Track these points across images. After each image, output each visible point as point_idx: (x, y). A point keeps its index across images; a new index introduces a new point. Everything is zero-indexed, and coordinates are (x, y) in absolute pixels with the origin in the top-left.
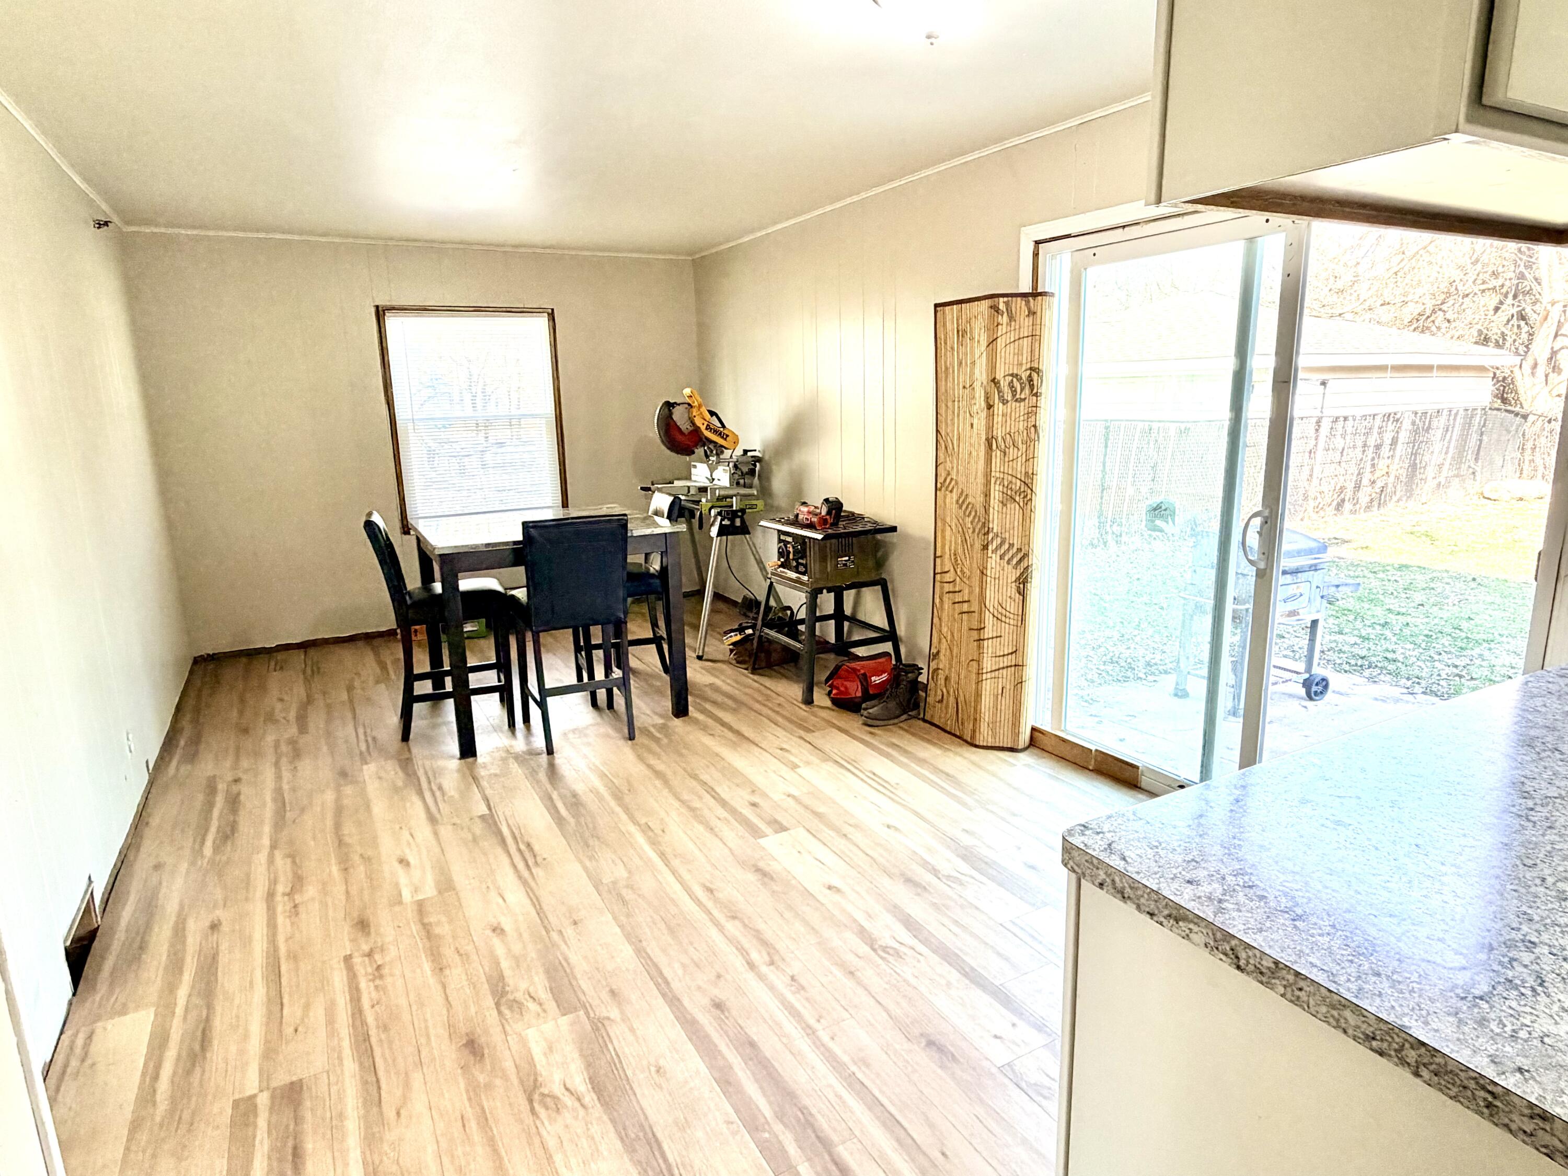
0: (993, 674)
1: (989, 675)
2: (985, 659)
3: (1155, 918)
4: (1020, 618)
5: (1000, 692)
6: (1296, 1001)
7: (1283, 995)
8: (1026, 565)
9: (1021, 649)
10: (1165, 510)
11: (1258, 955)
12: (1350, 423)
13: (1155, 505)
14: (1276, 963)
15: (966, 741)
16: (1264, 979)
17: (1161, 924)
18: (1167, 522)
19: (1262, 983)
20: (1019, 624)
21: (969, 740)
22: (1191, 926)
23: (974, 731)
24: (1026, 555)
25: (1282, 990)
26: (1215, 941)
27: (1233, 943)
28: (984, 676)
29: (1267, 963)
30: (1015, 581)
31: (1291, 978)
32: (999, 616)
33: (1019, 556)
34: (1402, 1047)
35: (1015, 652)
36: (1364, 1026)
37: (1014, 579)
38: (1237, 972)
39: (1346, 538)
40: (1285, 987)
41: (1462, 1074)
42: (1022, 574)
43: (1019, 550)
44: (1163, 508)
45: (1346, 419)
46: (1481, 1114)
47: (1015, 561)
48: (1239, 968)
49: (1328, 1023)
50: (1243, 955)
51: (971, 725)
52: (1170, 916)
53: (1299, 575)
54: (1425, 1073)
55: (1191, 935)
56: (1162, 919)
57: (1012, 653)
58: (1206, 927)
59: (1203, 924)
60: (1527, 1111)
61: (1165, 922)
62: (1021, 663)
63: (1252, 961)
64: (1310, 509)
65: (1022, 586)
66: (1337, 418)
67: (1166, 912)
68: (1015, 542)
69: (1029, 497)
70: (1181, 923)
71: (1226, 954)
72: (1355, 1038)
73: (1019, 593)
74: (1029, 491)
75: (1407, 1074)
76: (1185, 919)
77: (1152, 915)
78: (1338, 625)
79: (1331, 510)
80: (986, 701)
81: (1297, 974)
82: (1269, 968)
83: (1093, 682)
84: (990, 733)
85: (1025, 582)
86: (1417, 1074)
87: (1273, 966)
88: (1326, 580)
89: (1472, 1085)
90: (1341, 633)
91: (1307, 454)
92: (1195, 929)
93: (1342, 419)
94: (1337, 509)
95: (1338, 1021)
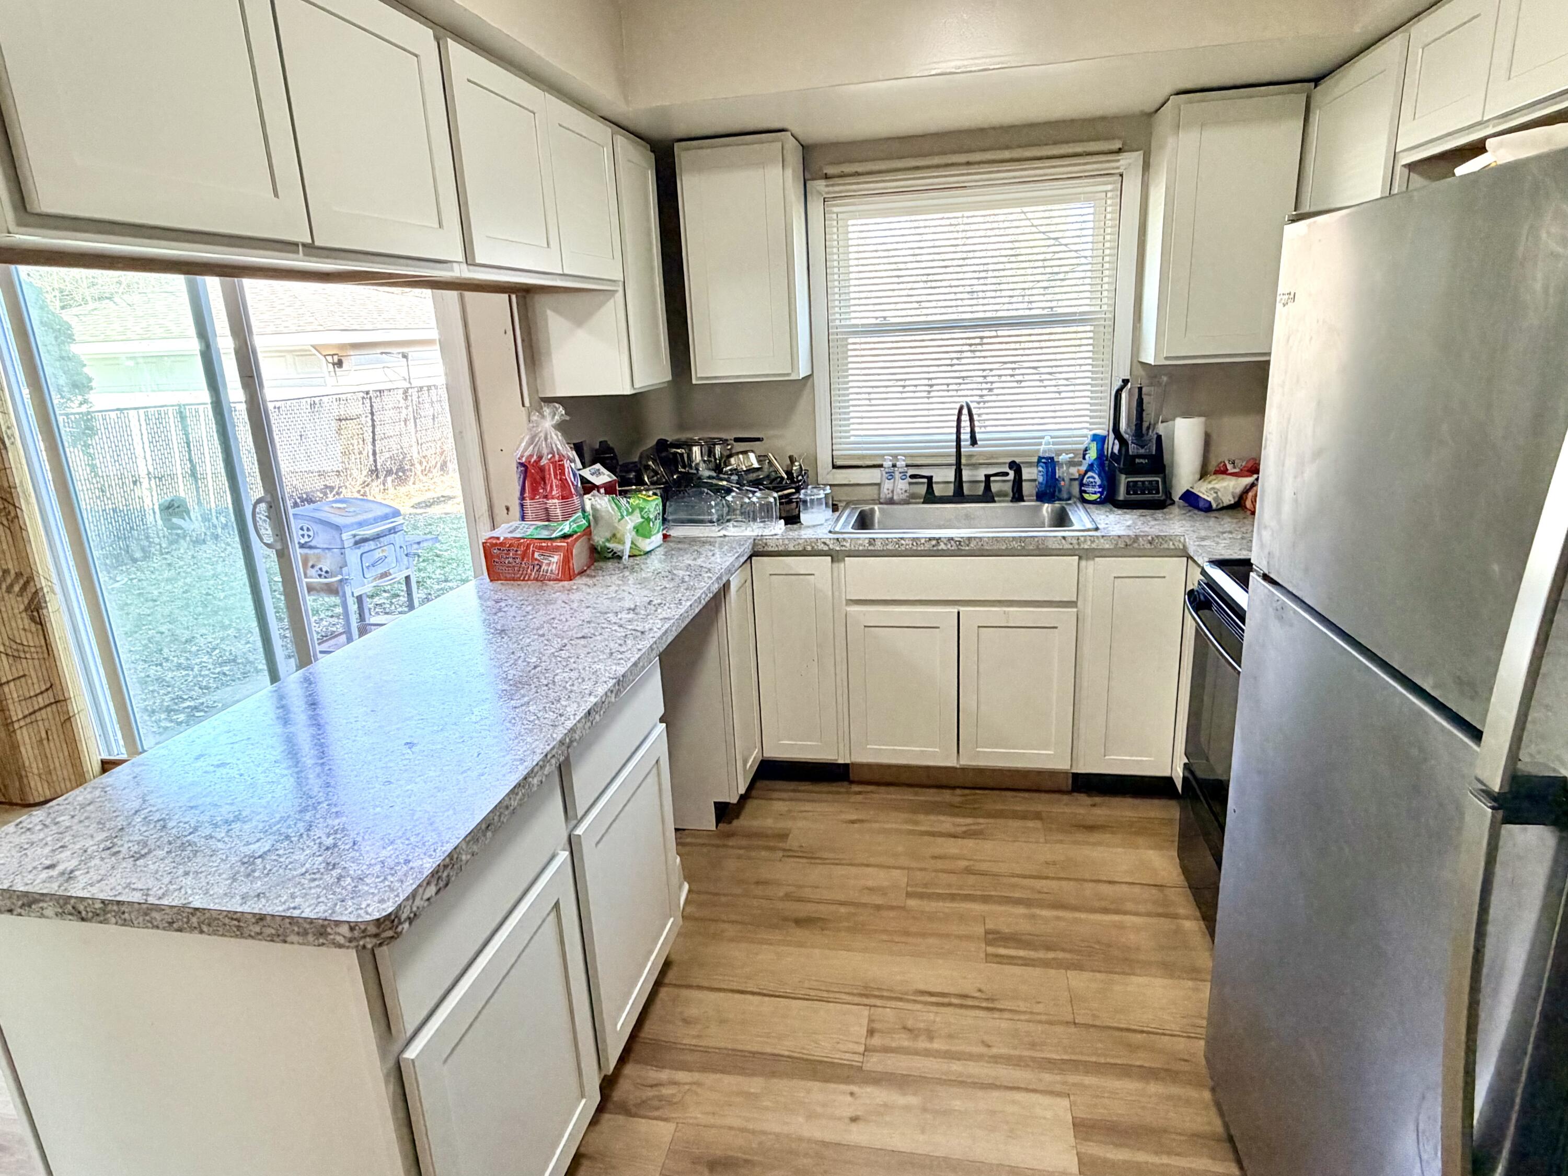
0: (28, 720)
1: (22, 723)
2: (11, 707)
3: (15, 913)
4: (45, 648)
5: (44, 735)
6: (125, 923)
7: (116, 923)
8: (33, 590)
9: (58, 682)
10: (178, 507)
11: (90, 902)
12: (433, 391)
13: (167, 504)
14: (103, 902)
15: (17, 804)
16: (102, 918)
17: (20, 915)
18: (184, 519)
19: (101, 922)
20: (46, 655)
21: (19, 802)
22: (41, 905)
23: (22, 790)
24: (30, 580)
25: (113, 920)
26: (61, 907)
27: (73, 901)
28: (16, 726)
29: (98, 905)
30: (26, 610)
31: (115, 908)
32: (16, 654)
33: (22, 582)
34: (188, 918)
35: (51, 686)
36: (166, 917)
37: (22, 607)
38: (83, 923)
39: (451, 494)
40: (115, 917)
41: (221, 917)
42: (31, 601)
43: (19, 575)
44: (176, 505)
45: (429, 388)
46: (237, 936)
47: (17, 588)
48: (83, 919)
49: (147, 927)
50: (81, 908)
51: (17, 784)
52: (23, 905)
53: (381, 539)
54: (205, 928)
55: (44, 912)
56: (19, 910)
57: (47, 690)
58: (51, 900)
59: (48, 899)
60: (253, 920)
61: (23, 912)
62: (62, 698)
63: (88, 909)
64: (419, 473)
65: (35, 614)
66: (421, 388)
67: (20, 903)
68: (10, 566)
69: (13, 514)
70: (33, 906)
71: (71, 914)
72: (164, 929)
73: (36, 623)
74: (11, 507)
75: (196, 936)
76: (36, 901)
77: (10, 911)
78: (444, 574)
79: (436, 472)
80: (28, 752)
81: (118, 902)
82: (100, 909)
83: (207, 688)
84: (46, 786)
85: (38, 608)
86: (202, 932)
87: (102, 905)
88: (407, 539)
89: (227, 921)
90: (446, 581)
91: (402, 423)
92: (45, 905)
93: (425, 389)
94: (442, 469)
95: (151, 923)
